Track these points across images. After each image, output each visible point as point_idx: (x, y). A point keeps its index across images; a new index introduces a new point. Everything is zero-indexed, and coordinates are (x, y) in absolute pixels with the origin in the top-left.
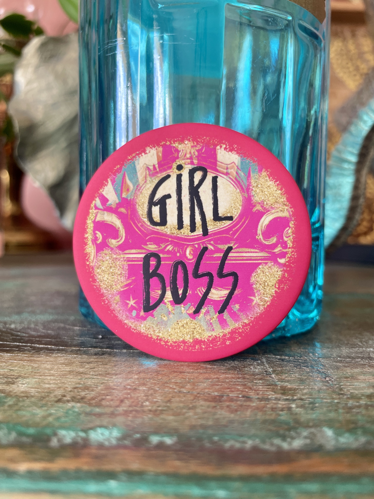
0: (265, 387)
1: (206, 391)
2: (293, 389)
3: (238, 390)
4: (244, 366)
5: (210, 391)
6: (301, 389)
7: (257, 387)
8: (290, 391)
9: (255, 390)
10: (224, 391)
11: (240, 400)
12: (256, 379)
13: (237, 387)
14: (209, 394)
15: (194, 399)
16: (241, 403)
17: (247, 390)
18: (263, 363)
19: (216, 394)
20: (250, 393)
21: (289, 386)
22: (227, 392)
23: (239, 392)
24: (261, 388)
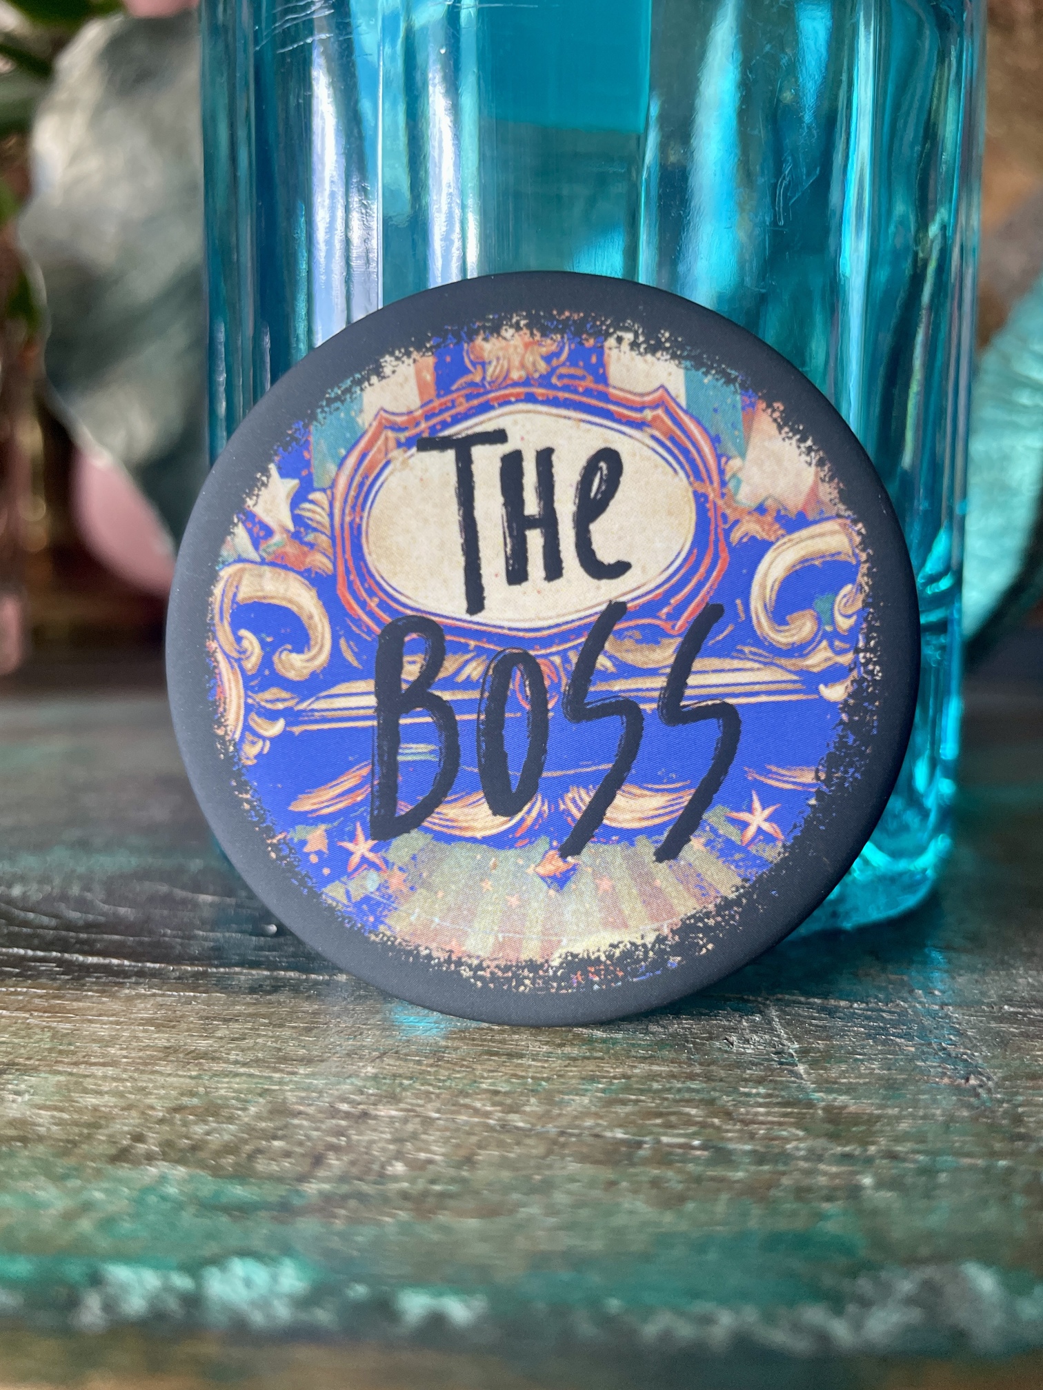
0: (776, 1109)
1: (589, 1123)
2: (866, 1117)
3: (689, 1121)
4: (710, 1033)
5: (598, 1125)
6: (890, 1117)
7: (749, 1109)
8: (856, 1125)
9: (743, 1122)
10: (642, 1126)
11: (696, 1160)
12: (746, 1080)
13: (687, 1110)
14: (597, 1136)
15: (549, 1152)
16: (700, 1169)
17: (716, 1121)
18: (770, 1022)
19: (619, 1134)
20: (728, 1131)
21: (852, 1109)
22: (656, 1130)
23: (692, 1129)
24: (762, 1115)
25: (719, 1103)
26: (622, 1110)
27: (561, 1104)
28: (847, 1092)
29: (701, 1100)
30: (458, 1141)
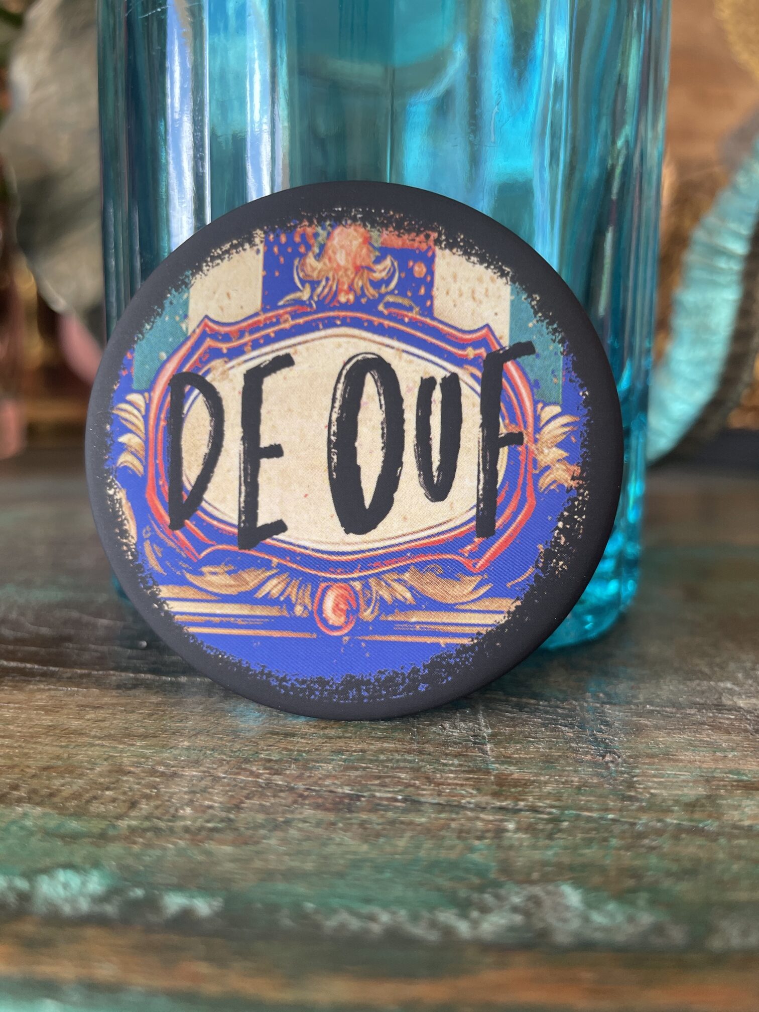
0: (462, 775)
1: (328, 782)
3: (399, 782)
5: (335, 784)
6: (540, 783)
7: (444, 774)
9: (436, 783)
10: (365, 785)
11: (397, 808)
13: (400, 774)
14: (332, 791)
15: (294, 802)
19: (347, 790)
20: (424, 790)
21: (516, 776)
22: (373, 788)
23: (399, 788)
24: (451, 779)
25: (423, 770)
26: (353, 774)
27: (311, 769)
28: (515, 764)
29: (412, 768)
30: (233, 793)
